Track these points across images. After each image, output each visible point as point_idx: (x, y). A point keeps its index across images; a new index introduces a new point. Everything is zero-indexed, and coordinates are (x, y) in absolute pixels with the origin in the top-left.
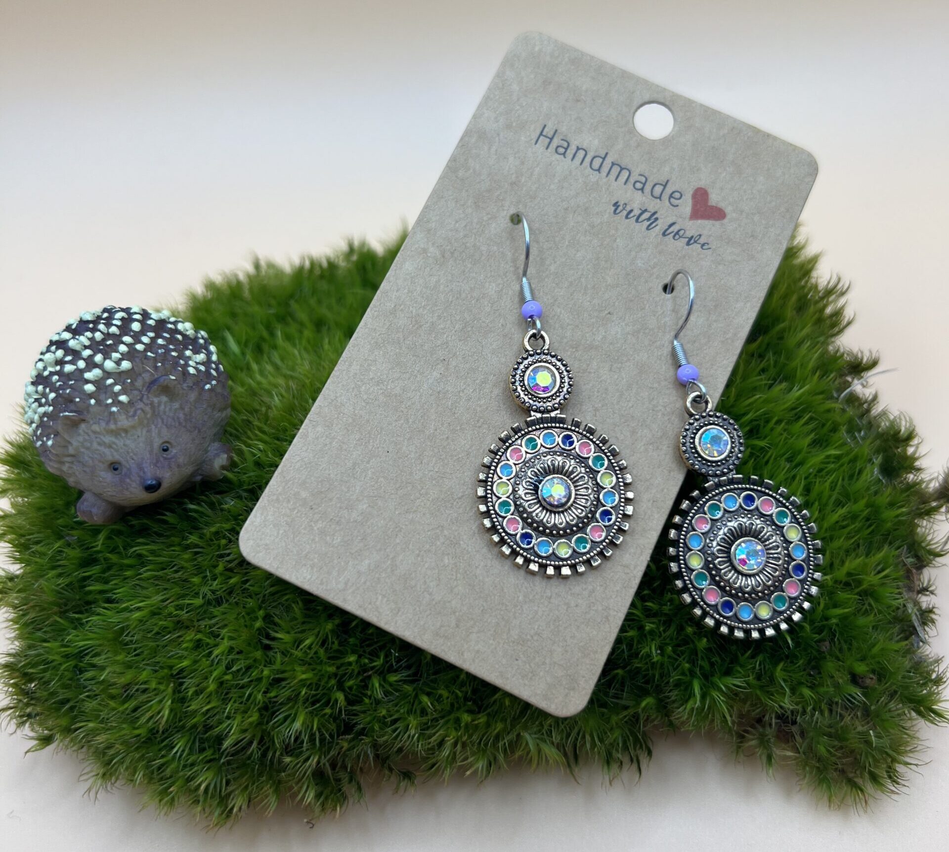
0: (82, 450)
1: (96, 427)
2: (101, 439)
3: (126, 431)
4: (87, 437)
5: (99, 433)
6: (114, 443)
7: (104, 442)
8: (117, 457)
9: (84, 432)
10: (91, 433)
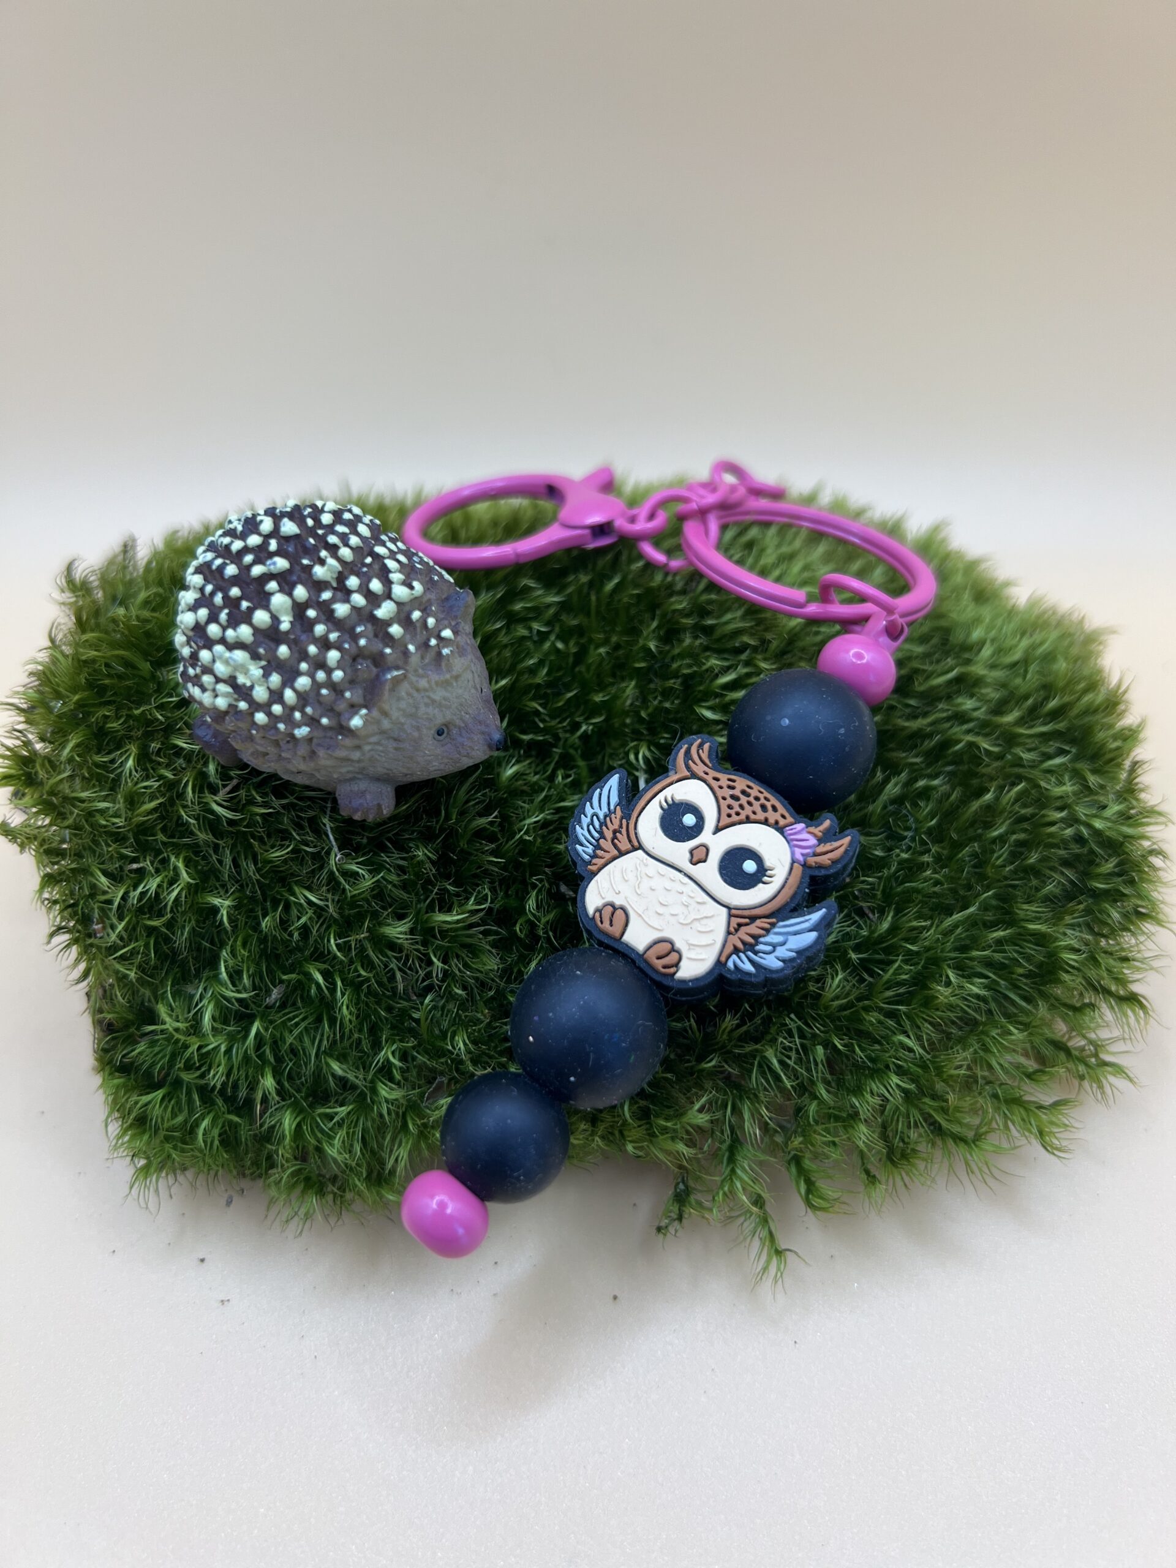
0: (403, 720)
1: (423, 683)
2: (429, 697)
3: (457, 677)
4: (411, 701)
5: (426, 690)
6: (445, 699)
7: (434, 701)
8: (449, 716)
9: (409, 694)
10: (415, 694)
